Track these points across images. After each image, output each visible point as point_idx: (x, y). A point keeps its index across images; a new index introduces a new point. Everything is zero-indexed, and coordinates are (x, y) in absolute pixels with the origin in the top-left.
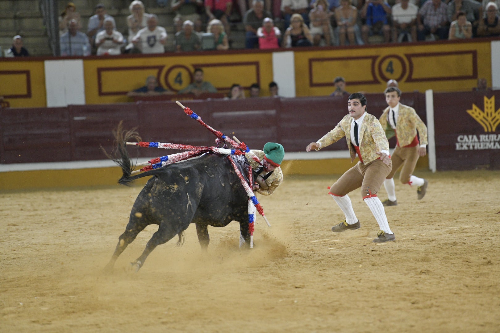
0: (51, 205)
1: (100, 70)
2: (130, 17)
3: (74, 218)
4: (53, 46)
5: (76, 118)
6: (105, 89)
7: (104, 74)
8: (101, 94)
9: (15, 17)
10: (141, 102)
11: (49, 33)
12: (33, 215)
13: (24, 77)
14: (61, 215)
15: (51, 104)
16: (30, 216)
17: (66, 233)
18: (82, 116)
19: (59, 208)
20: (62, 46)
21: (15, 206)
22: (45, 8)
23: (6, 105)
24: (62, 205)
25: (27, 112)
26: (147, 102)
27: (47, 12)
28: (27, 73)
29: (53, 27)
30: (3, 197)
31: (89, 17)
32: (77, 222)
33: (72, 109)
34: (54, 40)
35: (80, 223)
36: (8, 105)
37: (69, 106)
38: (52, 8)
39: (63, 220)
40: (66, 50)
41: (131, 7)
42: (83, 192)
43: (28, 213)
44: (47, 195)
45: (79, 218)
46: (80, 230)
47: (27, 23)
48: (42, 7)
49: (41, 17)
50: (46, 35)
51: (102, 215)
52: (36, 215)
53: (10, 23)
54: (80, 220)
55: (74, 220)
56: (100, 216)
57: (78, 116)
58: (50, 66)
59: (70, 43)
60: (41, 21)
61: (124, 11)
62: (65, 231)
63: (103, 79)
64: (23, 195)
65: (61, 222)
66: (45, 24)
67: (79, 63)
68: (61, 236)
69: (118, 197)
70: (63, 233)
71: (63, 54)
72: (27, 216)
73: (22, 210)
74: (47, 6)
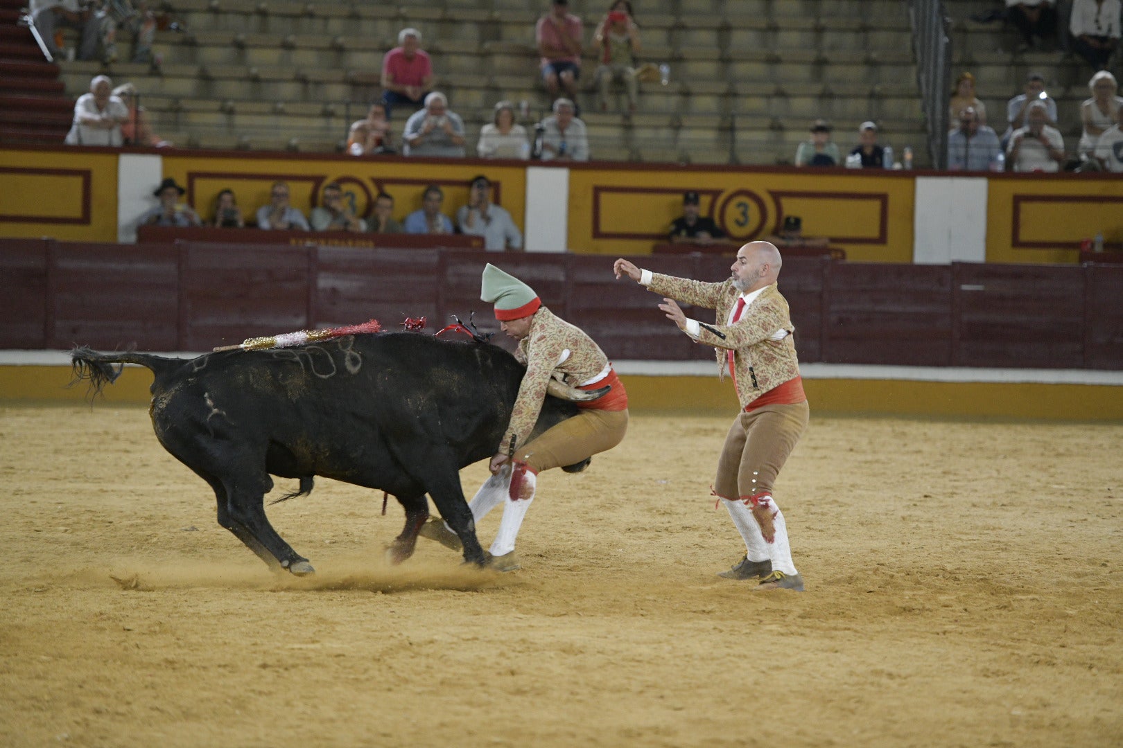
0: (905, 445)
1: (1018, 200)
2: (1087, 103)
3: (945, 473)
4: (935, 150)
5: (965, 287)
6: (1024, 236)
7: (1025, 207)
8: (1017, 243)
9: (872, 95)
10: (1092, 263)
11: (929, 127)
12: (870, 462)
13: (875, 205)
14: (922, 465)
15: (920, 258)
16: (866, 462)
17: (928, 499)
18: (978, 284)
19: (919, 452)
20: (951, 151)
21: (840, 443)
22: (927, 81)
23: (839, 255)
24: (926, 448)
25: (875, 271)
26: (1103, 265)
27: (931, 88)
28: (883, 198)
29: (939, 116)
30: (822, 424)
31: (1008, 99)
32: (951, 481)
33: (960, 270)
34: (939, 141)
35: (956, 484)
36: (844, 255)
37: (954, 264)
38: (939, 81)
39: (925, 474)
40: (958, 158)
41: (1092, 83)
42: (969, 426)
43: (861, 458)
44: (900, 426)
45: (955, 474)
46: (955, 495)
47: (891, 106)
48: (923, 78)
49: (919, 96)
50: (923, 130)
51: (998, 471)
52: (877, 461)
53: (861, 105)
54: (955, 478)
55: (944, 477)
56: (995, 474)
57: (968, 283)
58: (926, 187)
59: (967, 146)
60: (918, 104)
61: (1076, 91)
62: (926, 496)
63: (1022, 216)
64: (855, 423)
65: (922, 478)
66: (924, 110)
67: (979, 186)
68: (918, 504)
69: (1032, 440)
70: (923, 499)
71: (952, 165)
72: (860, 462)
73: (851, 450)
74: (931, 78)
